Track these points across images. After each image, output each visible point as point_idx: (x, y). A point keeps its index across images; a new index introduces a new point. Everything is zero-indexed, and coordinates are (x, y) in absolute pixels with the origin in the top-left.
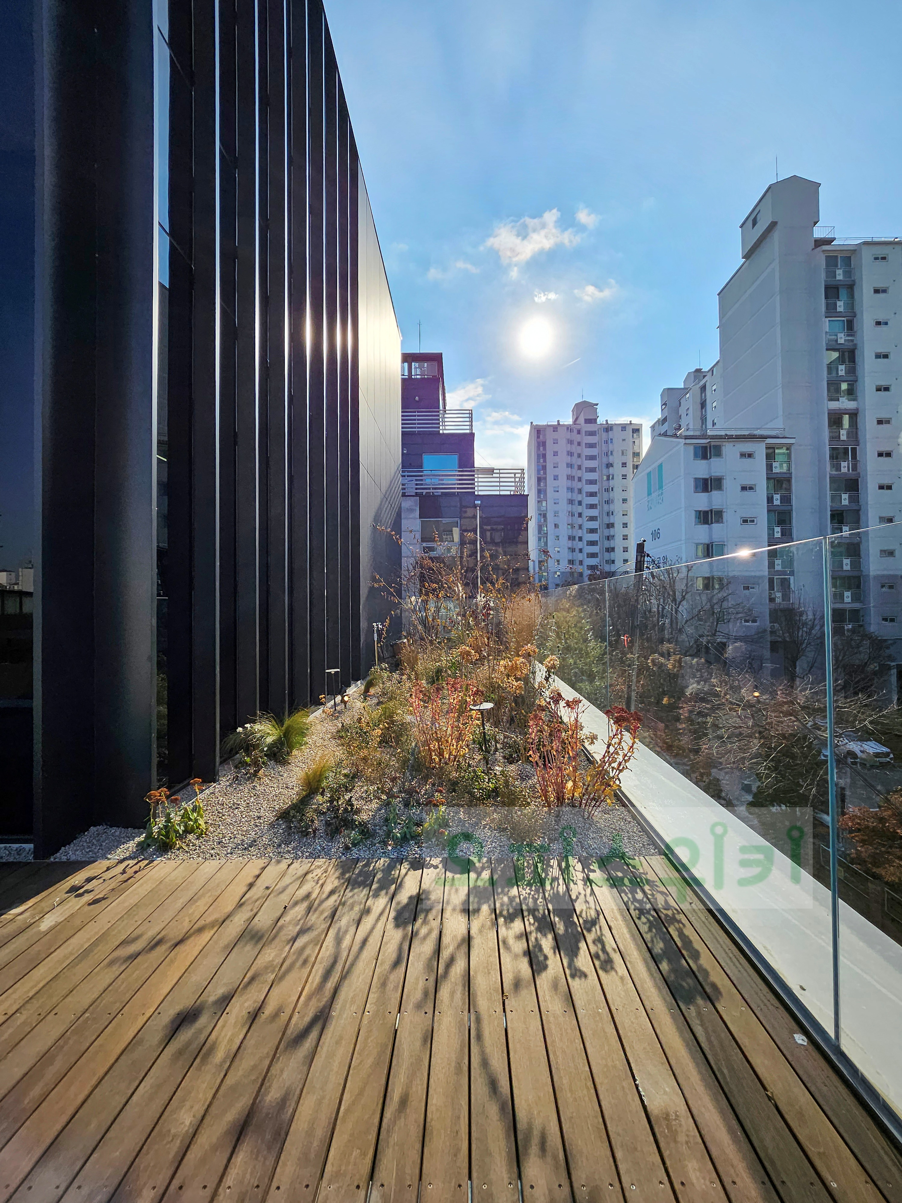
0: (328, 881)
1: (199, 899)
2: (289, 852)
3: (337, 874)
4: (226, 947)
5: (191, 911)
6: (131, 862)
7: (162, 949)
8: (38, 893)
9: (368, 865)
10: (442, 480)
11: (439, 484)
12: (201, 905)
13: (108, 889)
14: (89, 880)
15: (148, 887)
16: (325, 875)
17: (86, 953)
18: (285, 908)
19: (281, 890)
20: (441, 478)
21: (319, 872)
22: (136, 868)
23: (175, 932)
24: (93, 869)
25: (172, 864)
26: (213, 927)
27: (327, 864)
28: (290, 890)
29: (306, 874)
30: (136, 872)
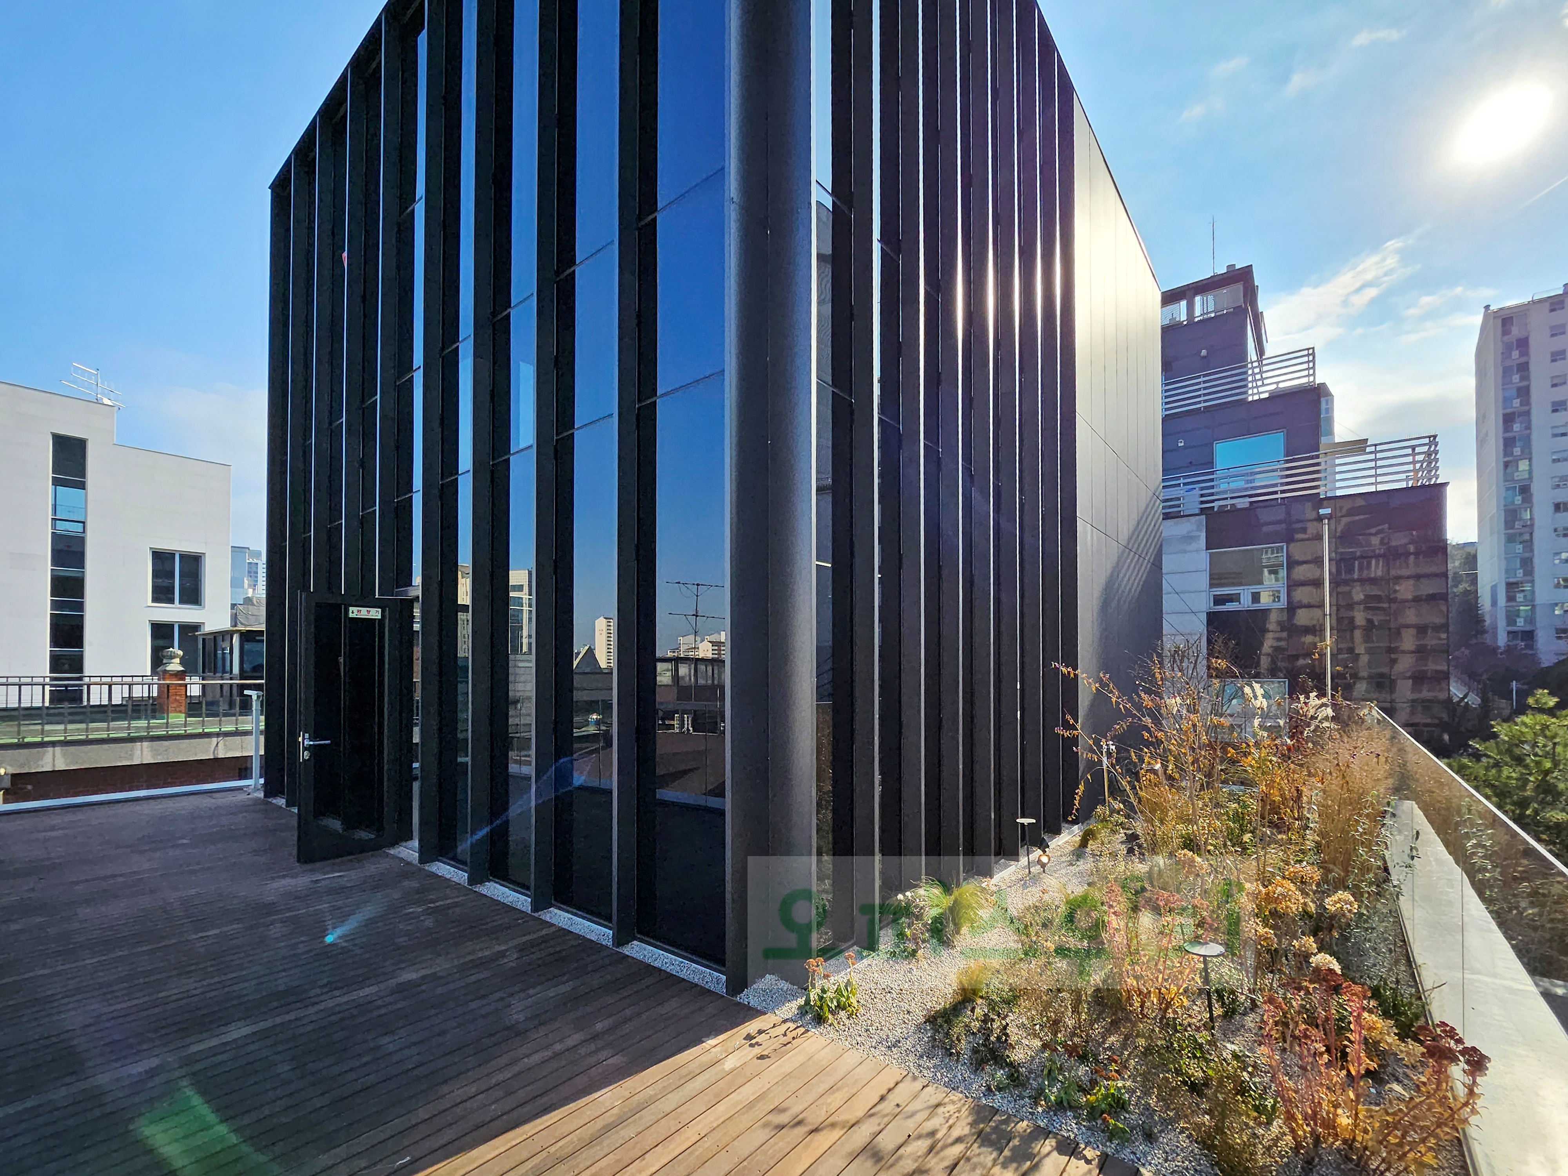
0: (958, 1124)
1: (838, 1090)
2: (928, 1068)
3: (970, 1119)
4: (851, 1154)
5: (829, 1101)
6: (792, 1026)
7: (801, 1130)
8: (726, 1031)
9: (1006, 1122)
10: (1251, 481)
11: (1246, 489)
12: (837, 1099)
13: (772, 1048)
14: (760, 1032)
15: (801, 1059)
16: (957, 1115)
17: (751, 1105)
18: (909, 1136)
19: (909, 1114)
20: (1249, 478)
21: (951, 1108)
22: (794, 1034)
23: (814, 1118)
24: (764, 1021)
25: (822, 1041)
26: (843, 1127)
27: (962, 1102)
28: (919, 1117)
29: (938, 1105)
30: (794, 1038)
